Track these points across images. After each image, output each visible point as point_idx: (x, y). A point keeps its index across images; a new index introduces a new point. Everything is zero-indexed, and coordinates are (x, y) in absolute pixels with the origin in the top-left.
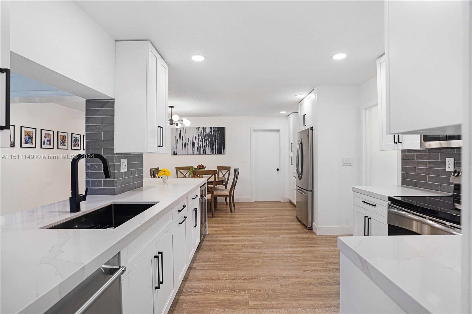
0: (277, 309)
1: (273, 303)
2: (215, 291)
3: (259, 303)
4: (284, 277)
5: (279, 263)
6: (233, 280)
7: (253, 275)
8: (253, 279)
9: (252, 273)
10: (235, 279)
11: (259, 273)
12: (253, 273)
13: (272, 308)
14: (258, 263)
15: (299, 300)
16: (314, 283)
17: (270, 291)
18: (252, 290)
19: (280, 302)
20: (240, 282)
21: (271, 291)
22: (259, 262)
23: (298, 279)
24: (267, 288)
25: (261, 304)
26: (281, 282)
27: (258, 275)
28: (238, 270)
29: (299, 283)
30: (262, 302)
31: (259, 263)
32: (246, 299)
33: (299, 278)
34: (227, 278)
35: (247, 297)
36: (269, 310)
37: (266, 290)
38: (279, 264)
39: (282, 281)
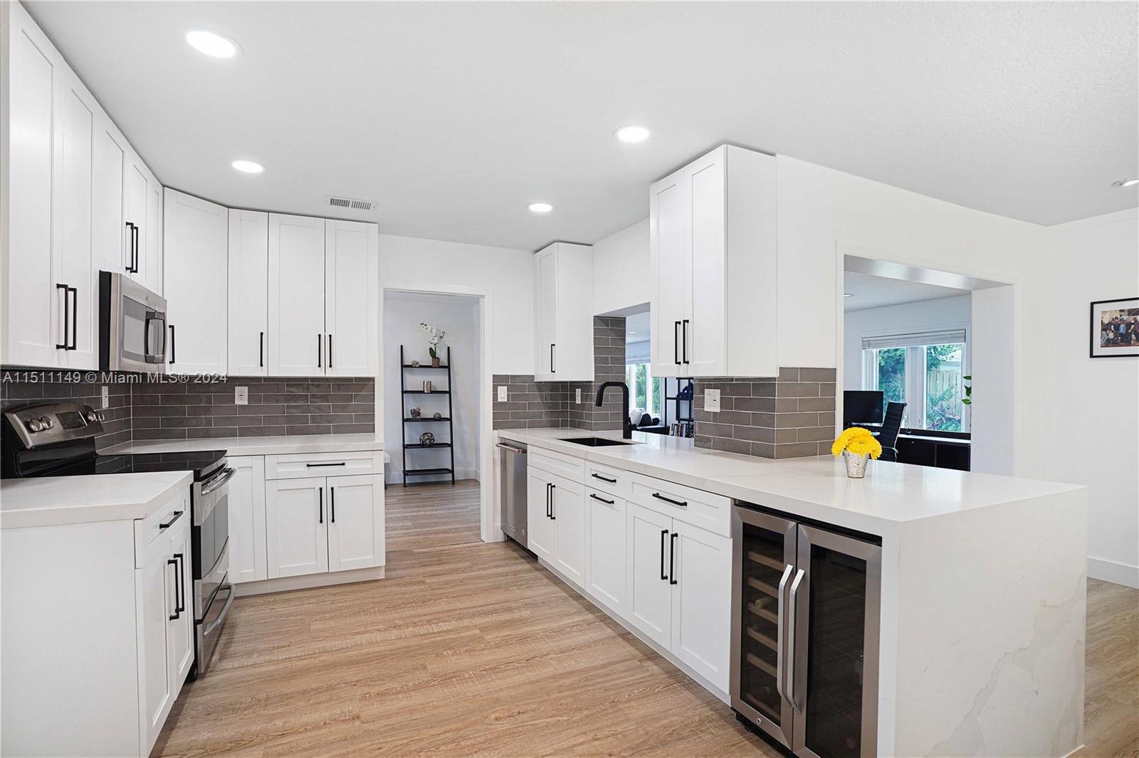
0: (432, 631)
1: (439, 639)
2: (547, 633)
3: (462, 634)
4: (417, 688)
5: (433, 732)
6: (534, 657)
7: (494, 678)
8: (489, 669)
9: (500, 681)
10: (530, 659)
11: (484, 685)
12: (497, 681)
13: (440, 632)
14: (497, 715)
15: (390, 651)
16: (345, 687)
17: (448, 653)
18: (483, 649)
19: (428, 641)
20: (517, 657)
21: (445, 654)
22: (496, 719)
23: (381, 689)
24: (455, 657)
25: (458, 633)
26: (425, 675)
27: (484, 680)
28: (538, 681)
29: (383, 680)
30: (458, 636)
31: (493, 716)
32: (487, 635)
33: (378, 694)
34: (547, 657)
35: (488, 637)
36: (445, 629)
37: (455, 654)
38: (432, 727)
39: (422, 676)
